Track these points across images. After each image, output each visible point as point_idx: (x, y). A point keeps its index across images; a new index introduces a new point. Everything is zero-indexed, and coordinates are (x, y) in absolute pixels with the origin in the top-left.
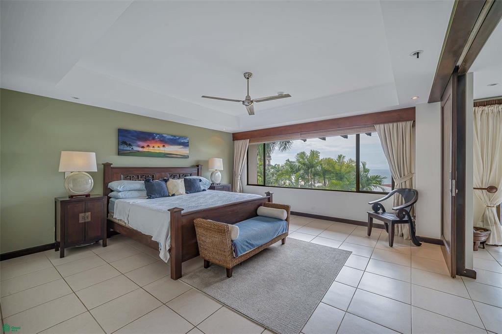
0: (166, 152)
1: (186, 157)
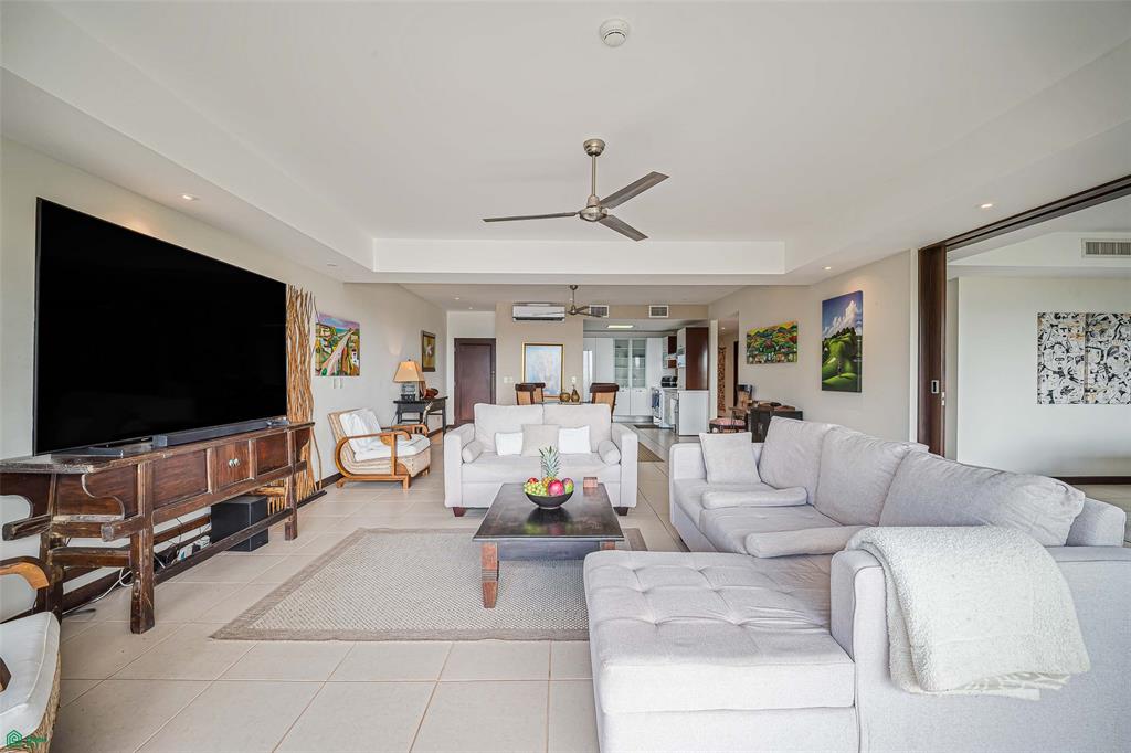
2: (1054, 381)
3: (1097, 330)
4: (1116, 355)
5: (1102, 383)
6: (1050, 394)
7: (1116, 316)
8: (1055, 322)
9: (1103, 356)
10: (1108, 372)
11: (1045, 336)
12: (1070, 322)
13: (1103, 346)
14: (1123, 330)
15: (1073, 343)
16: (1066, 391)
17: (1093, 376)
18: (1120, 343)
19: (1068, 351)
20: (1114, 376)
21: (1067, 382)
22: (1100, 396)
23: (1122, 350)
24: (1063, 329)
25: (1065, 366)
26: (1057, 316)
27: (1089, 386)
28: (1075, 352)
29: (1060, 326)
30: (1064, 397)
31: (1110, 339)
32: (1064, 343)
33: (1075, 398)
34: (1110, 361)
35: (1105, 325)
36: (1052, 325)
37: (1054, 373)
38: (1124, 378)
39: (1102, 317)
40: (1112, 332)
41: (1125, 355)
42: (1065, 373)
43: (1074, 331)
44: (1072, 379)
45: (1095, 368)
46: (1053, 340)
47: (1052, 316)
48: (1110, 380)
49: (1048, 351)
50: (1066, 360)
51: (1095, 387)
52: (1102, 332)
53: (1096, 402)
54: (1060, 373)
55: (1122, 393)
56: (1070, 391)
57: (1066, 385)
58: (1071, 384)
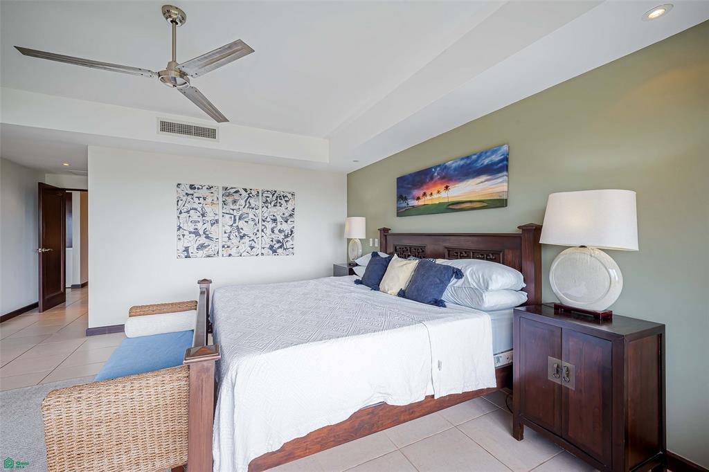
0: (450, 200)
1: (501, 203)
2: (190, 239)
3: (230, 200)
4: (246, 220)
5: (235, 240)
6: (187, 249)
7: (246, 190)
8: (191, 192)
9: (235, 220)
10: (239, 233)
11: (180, 202)
12: (204, 192)
13: (235, 213)
14: (252, 201)
15: (208, 209)
16: (201, 247)
17: (227, 235)
18: (250, 211)
19: (203, 215)
20: (244, 235)
21: (202, 240)
22: (233, 251)
23: (251, 216)
24: (199, 198)
25: (200, 227)
26: (192, 187)
27: (224, 243)
28: (210, 216)
29: (195, 195)
30: (201, 252)
31: (241, 207)
32: (199, 209)
33: (210, 253)
34: (241, 224)
35: (236, 196)
36: (187, 194)
37: (190, 233)
38: (253, 237)
39: (234, 190)
40: (243, 202)
41: (253, 220)
42: (201, 232)
43: (209, 200)
44: (207, 237)
45: (229, 229)
46: (188, 206)
47: (188, 187)
48: (242, 238)
49: (184, 215)
50: (201, 223)
51: (229, 244)
52: (235, 202)
53: (230, 255)
54: (196, 233)
55: (252, 248)
56: (205, 247)
57: (201, 242)
58: (207, 242)
